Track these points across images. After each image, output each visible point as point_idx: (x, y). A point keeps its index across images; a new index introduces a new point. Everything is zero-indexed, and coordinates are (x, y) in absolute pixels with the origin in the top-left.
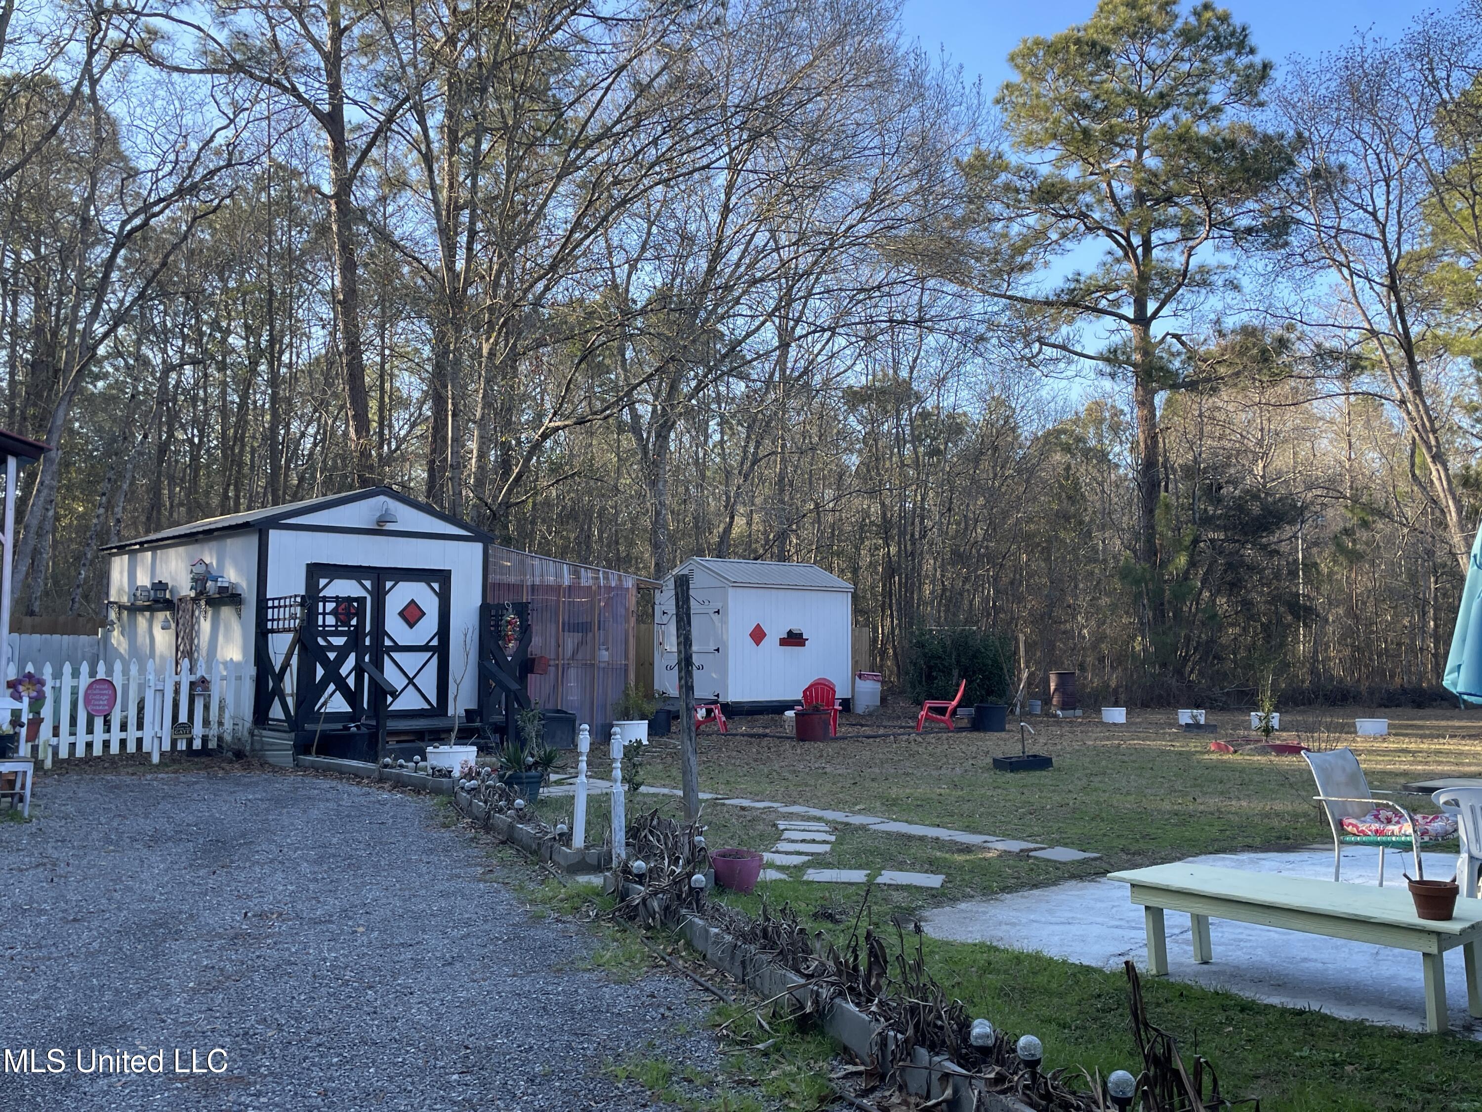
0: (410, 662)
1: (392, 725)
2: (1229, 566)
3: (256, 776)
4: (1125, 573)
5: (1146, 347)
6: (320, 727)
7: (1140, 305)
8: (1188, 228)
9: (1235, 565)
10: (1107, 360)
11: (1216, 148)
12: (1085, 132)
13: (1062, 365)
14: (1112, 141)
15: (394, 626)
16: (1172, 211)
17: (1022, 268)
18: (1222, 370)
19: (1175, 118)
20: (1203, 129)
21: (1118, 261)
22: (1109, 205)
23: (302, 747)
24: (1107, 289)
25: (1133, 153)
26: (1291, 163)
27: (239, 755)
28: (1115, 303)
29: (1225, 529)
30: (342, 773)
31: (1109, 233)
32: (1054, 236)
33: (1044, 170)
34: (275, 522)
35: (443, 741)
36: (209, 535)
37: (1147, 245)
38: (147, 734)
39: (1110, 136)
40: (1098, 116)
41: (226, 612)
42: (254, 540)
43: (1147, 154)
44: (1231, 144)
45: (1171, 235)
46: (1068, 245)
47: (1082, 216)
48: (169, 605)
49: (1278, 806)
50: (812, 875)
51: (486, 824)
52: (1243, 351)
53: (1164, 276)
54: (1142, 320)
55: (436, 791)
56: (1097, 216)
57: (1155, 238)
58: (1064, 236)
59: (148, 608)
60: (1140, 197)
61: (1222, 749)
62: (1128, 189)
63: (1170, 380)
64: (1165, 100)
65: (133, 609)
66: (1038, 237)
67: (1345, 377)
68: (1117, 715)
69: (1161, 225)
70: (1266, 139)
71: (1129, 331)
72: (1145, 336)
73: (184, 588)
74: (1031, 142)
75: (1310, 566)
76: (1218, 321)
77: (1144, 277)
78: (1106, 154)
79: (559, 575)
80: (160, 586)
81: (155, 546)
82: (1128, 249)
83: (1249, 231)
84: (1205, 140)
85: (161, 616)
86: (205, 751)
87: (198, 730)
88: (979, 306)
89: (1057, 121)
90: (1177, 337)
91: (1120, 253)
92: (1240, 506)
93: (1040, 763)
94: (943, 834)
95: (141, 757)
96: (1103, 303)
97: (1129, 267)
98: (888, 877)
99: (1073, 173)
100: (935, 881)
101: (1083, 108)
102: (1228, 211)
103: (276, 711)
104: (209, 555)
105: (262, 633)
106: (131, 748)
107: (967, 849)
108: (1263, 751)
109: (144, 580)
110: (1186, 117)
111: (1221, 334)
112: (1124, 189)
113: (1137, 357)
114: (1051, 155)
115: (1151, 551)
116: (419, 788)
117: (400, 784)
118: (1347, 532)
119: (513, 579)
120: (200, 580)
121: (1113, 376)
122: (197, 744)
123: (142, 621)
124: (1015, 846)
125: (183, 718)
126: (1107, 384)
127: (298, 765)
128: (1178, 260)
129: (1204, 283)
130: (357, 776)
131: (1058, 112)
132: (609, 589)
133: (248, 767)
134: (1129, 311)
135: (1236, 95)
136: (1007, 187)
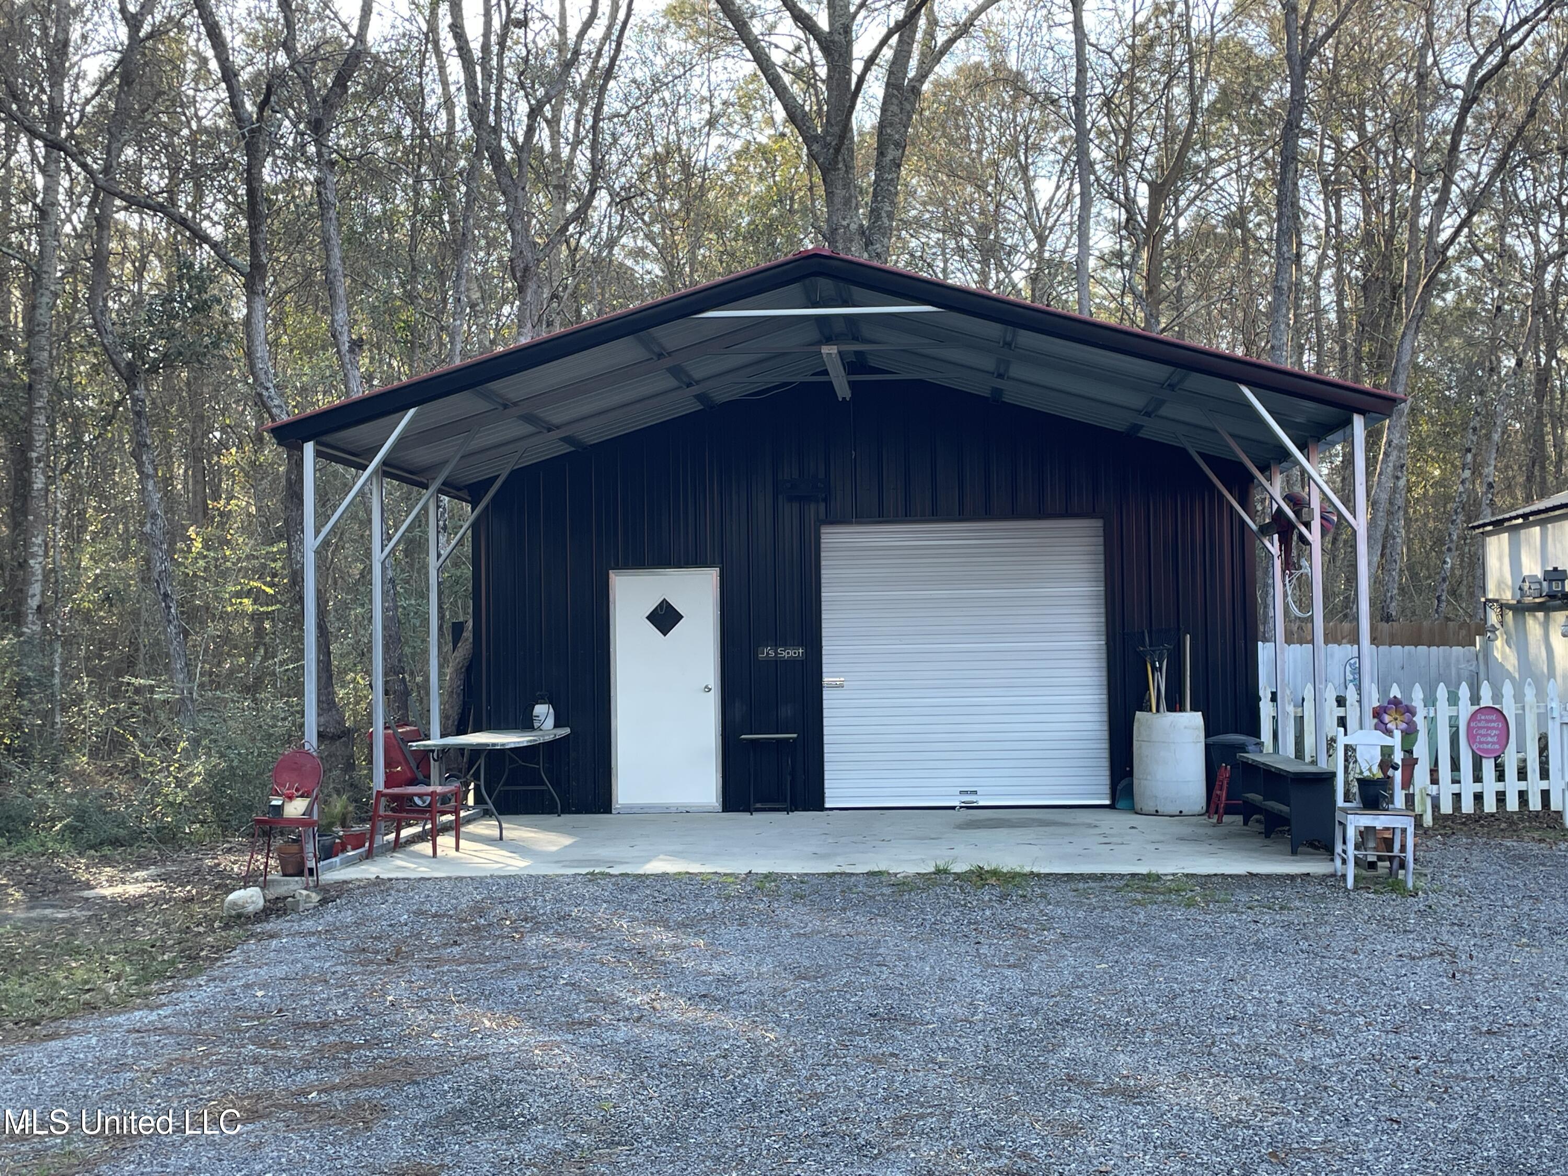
38: (1555, 785)
59: (1541, 607)
65: (1521, 609)
80: (1555, 575)
81: (1544, 518)
85: (1559, 617)
95: (1549, 818)
106: (1535, 804)
109: (1532, 567)
123: (1534, 625)
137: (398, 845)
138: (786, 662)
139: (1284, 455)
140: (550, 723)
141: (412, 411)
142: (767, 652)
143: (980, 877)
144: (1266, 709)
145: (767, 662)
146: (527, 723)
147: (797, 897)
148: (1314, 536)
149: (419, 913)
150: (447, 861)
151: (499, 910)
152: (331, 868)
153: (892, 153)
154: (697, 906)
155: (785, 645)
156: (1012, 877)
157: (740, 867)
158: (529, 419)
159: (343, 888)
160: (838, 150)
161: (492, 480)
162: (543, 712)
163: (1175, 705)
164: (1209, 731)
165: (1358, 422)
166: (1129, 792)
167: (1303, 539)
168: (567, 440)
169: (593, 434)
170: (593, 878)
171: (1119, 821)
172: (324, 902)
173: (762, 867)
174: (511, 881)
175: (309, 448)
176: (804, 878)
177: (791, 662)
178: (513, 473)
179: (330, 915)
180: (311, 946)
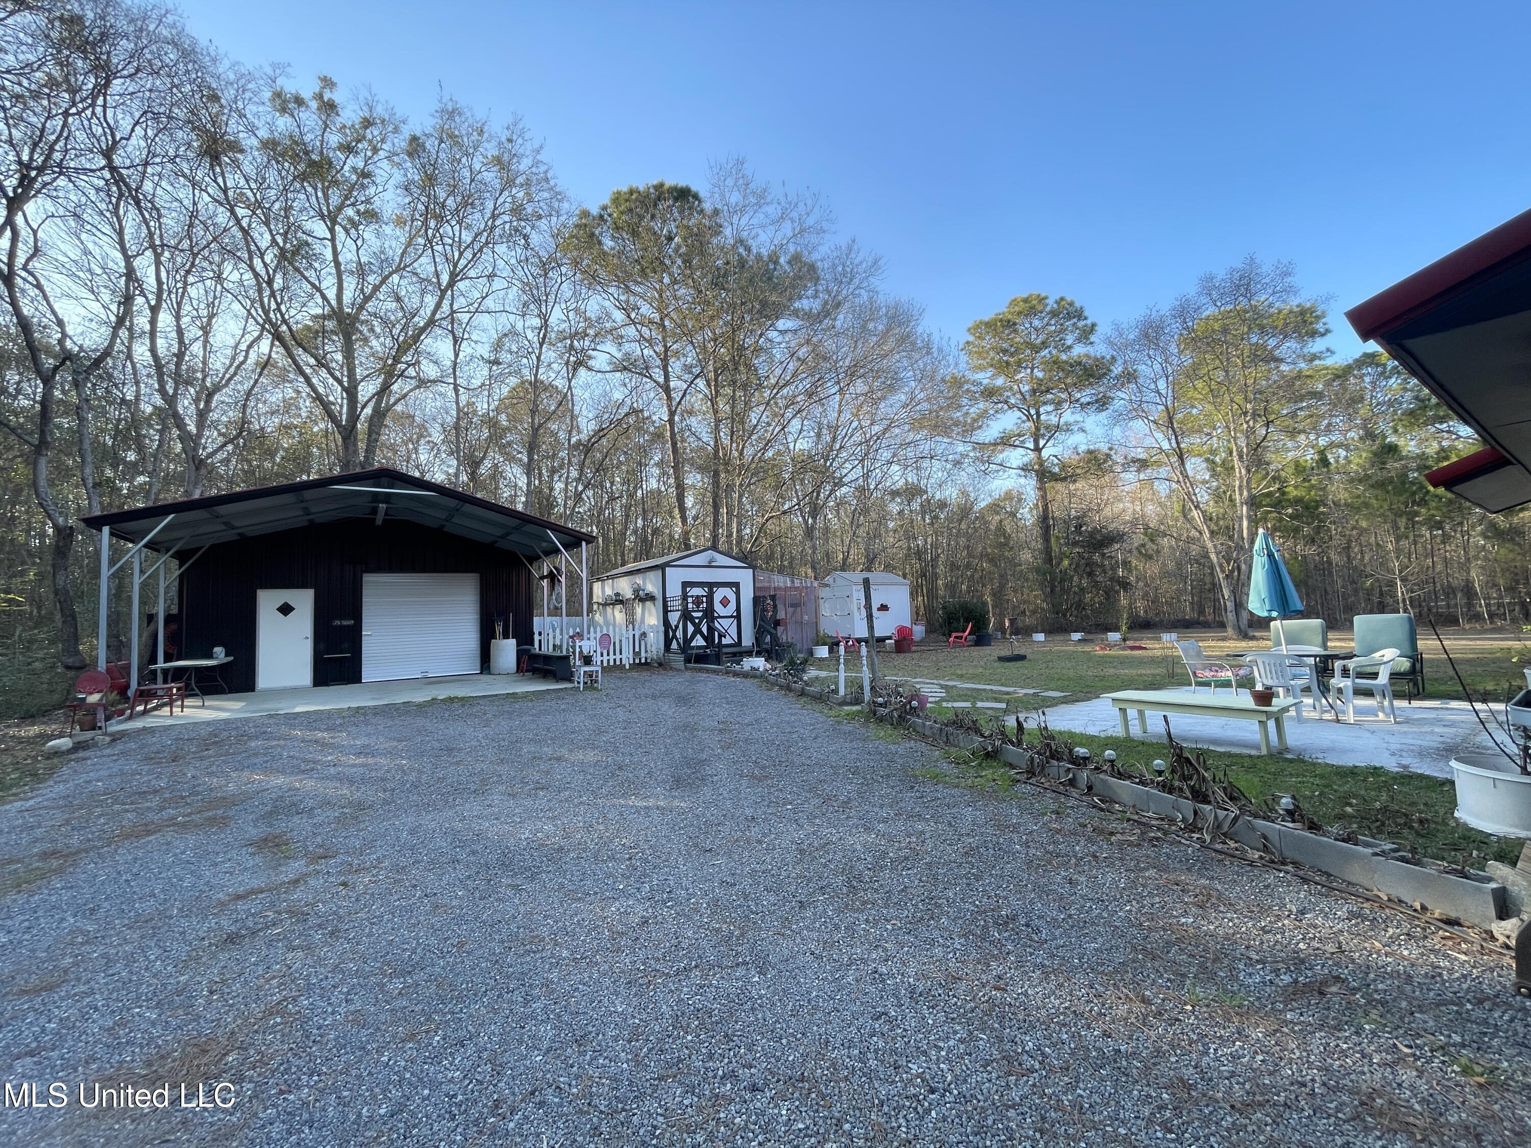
0: (725, 623)
1: (725, 650)
2: (1087, 565)
3: (670, 673)
4: (1038, 570)
5: (1041, 462)
6: (695, 652)
7: (1036, 442)
8: (1058, 404)
9: (1090, 564)
10: (1022, 469)
11: (1072, 366)
12: (1007, 363)
13: (1001, 473)
14: (1019, 366)
15: (718, 607)
16: (1050, 396)
17: (980, 427)
18: (1078, 471)
19: (1050, 352)
20: (1064, 357)
21: (1024, 422)
22: (1018, 396)
23: (688, 660)
24: (1019, 435)
25: (1029, 371)
26: (1110, 370)
27: (660, 665)
28: (1023, 442)
29: (1083, 547)
30: (707, 671)
31: (1019, 409)
32: (991, 412)
33: (985, 382)
34: (667, 564)
35: (751, 656)
36: (639, 571)
37: (1038, 414)
38: (624, 656)
39: (1019, 364)
40: (1012, 355)
41: (648, 604)
42: (660, 572)
43: (1036, 370)
44: (1080, 363)
45: (1050, 408)
46: (999, 416)
47: (1006, 402)
48: (621, 602)
49: (1143, 672)
50: (944, 704)
51: (789, 689)
52: (1089, 461)
53: (1047, 428)
54: (1038, 449)
55: (755, 677)
56: (1013, 401)
57: (1042, 410)
58: (997, 412)
59: (613, 604)
60: (1034, 391)
61: (1102, 649)
62: (1027, 388)
63: (1056, 478)
64: (1045, 345)
65: (605, 605)
66: (984, 415)
67: (1138, 471)
68: (1040, 637)
69: (1045, 403)
70: (1097, 359)
71: (1032, 455)
72: (1040, 457)
73: (628, 594)
74: (982, 368)
75: (1126, 563)
76: (1076, 448)
77: (1038, 429)
78: (1016, 372)
79: (785, 582)
80: (617, 594)
81: (613, 577)
82: (1029, 417)
83: (1088, 404)
84: (1066, 362)
85: (618, 607)
86: (646, 664)
87: (643, 654)
88: (961, 448)
89: (993, 359)
90: (1056, 456)
91: (1025, 418)
92: (1092, 534)
93: (1021, 658)
94: (994, 688)
95: (621, 667)
96: (1017, 443)
97: (1030, 424)
98: (980, 704)
99: (1000, 381)
100: (1003, 706)
101: (1005, 351)
102: (1078, 395)
103: (674, 645)
104: (639, 580)
105: (666, 611)
106: (618, 663)
107: (1008, 693)
108: (1124, 649)
109: (609, 592)
110: (1054, 352)
111: (1078, 454)
112: (1025, 388)
113: (1036, 467)
114: (989, 374)
115: (1049, 559)
116: (745, 675)
117: (736, 674)
118: (1143, 545)
119: (766, 585)
120: (636, 591)
121: (1026, 477)
122: (643, 661)
123: (609, 609)
124: (1031, 691)
125: (637, 650)
126: (1022, 481)
127: (686, 668)
128: (1054, 420)
129: (1068, 430)
130: (714, 672)
131: (992, 354)
132: (807, 588)
133: (665, 669)
134: (1031, 445)
135: (1079, 340)
136: (968, 390)
137: (145, 712)
138: (345, 626)
139: (558, 551)
140: (223, 655)
141: (172, 516)
142: (338, 622)
143: (451, 700)
144: (537, 638)
145: (337, 626)
146: (210, 656)
147: (375, 714)
148: (563, 580)
149: (177, 739)
150: (177, 717)
151: (225, 733)
152: (111, 725)
153: (374, 436)
154: (330, 722)
155: (345, 619)
156: (463, 699)
157: (345, 706)
158: (225, 524)
159: (122, 734)
160: (351, 431)
161: (200, 548)
162: (219, 651)
163: (506, 636)
164: (518, 645)
165: (584, 544)
166: (489, 668)
167: (559, 581)
168: (239, 534)
169: (251, 532)
170: (271, 716)
171: (485, 678)
172: (113, 741)
173: (354, 705)
174: (226, 722)
175: (106, 530)
176: (375, 707)
177: (348, 626)
178: (213, 546)
179: (120, 747)
180: (115, 761)
